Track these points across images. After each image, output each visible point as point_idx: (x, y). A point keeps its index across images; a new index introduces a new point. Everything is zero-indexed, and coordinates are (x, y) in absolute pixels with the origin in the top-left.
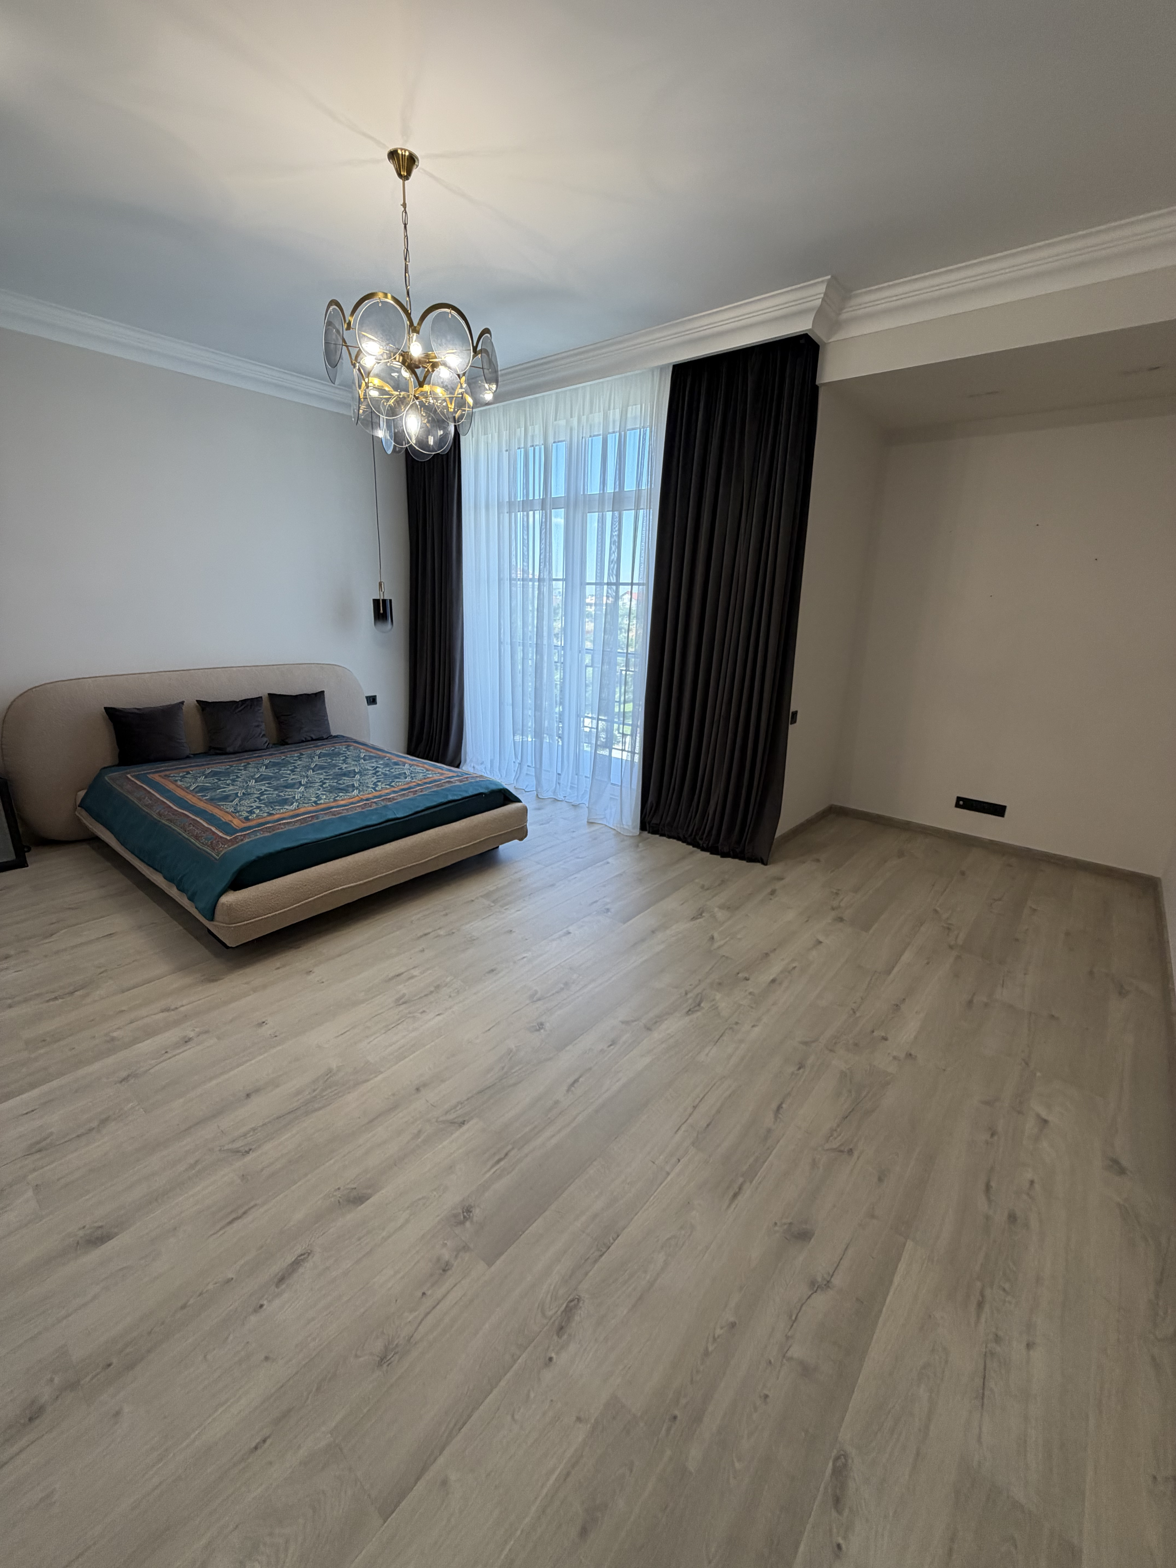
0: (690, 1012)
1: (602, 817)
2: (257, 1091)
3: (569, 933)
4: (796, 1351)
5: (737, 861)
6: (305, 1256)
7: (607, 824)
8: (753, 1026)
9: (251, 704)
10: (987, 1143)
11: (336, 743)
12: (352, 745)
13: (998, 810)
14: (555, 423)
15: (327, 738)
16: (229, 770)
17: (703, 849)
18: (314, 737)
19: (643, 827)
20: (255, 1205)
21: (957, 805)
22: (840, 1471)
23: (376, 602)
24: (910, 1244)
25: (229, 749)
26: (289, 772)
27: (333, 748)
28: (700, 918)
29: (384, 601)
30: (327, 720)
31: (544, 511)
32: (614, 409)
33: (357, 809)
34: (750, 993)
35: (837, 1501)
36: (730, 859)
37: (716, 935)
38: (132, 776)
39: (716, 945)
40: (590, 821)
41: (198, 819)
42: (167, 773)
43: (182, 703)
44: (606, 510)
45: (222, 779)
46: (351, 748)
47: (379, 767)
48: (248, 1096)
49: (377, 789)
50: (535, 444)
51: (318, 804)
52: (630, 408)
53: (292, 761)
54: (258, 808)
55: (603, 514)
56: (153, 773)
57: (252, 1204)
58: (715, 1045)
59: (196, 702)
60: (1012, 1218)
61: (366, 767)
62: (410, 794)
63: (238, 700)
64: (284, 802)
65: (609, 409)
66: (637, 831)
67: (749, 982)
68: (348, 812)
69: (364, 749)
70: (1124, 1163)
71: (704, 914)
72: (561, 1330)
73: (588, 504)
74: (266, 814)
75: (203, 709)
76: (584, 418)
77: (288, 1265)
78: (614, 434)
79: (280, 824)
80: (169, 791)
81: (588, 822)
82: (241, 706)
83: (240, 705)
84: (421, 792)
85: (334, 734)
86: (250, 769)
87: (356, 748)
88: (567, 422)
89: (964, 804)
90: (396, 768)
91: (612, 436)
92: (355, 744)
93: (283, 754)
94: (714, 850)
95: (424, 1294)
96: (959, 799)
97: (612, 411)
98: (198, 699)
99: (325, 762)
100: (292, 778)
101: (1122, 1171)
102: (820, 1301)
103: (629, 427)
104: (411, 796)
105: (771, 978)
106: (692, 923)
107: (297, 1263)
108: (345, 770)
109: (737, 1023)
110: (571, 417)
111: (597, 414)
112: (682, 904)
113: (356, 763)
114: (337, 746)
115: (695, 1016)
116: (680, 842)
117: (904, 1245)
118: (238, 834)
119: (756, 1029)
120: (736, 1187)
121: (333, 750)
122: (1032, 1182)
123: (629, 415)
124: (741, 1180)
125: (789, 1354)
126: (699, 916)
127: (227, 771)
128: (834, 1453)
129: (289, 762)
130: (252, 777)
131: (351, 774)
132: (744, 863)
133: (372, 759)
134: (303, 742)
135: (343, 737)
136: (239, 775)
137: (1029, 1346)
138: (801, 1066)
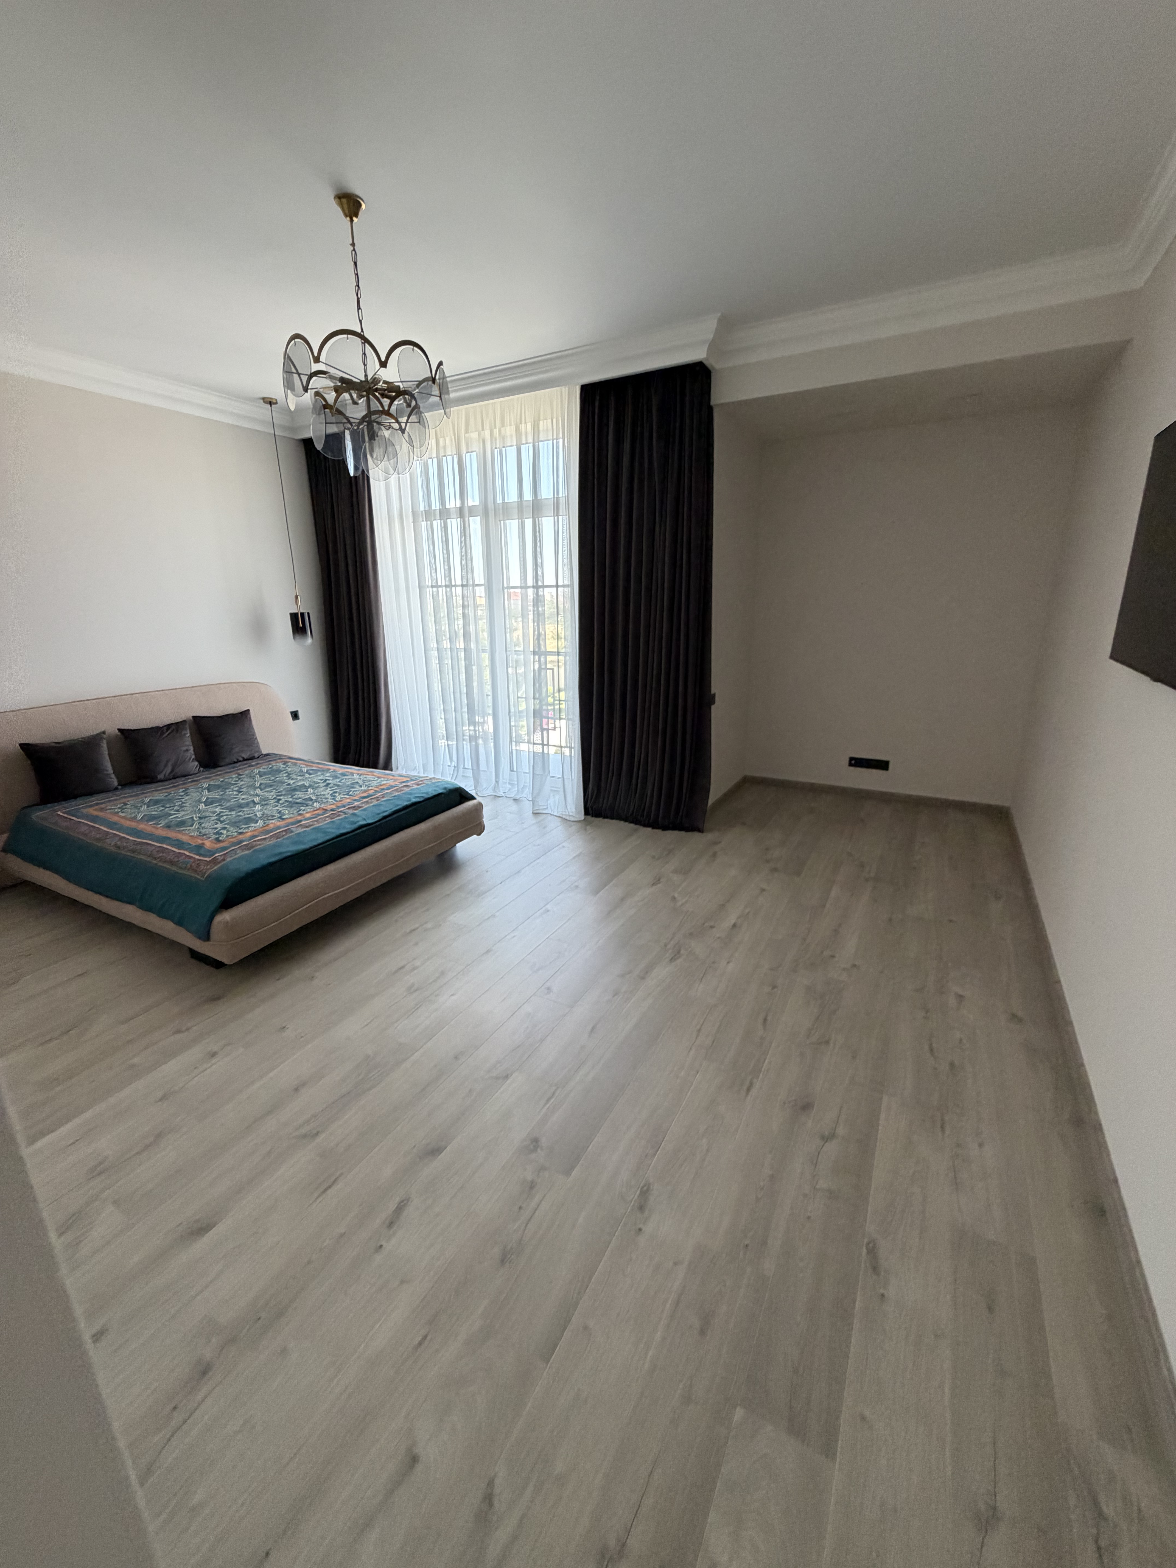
0: (673, 960)
1: (545, 807)
2: (303, 1084)
3: (548, 911)
4: (823, 1184)
5: (676, 832)
6: (405, 1202)
7: (552, 813)
8: (728, 963)
9: (175, 728)
10: (925, 1018)
11: (271, 761)
12: (289, 762)
13: (883, 765)
14: (467, 435)
15: (258, 757)
16: (168, 797)
17: (645, 826)
18: (245, 757)
19: (587, 812)
20: (342, 1174)
21: (850, 765)
22: (872, 1251)
23: (294, 617)
24: (885, 1099)
25: (161, 777)
26: (235, 793)
27: (270, 766)
28: (659, 883)
29: (302, 614)
30: (256, 738)
31: (462, 519)
32: (525, 423)
33: (327, 819)
34: (719, 938)
35: (875, 1269)
36: (670, 832)
37: (676, 895)
38: (63, 813)
39: (679, 904)
40: (535, 812)
41: (165, 846)
42: (103, 806)
43: (104, 733)
44: (524, 517)
45: (168, 806)
46: (289, 764)
47: (329, 780)
48: (296, 1090)
49: (337, 799)
50: (447, 454)
51: (283, 819)
52: (541, 422)
53: (233, 782)
54: (224, 828)
55: (522, 521)
56: (86, 807)
57: (338, 1174)
58: (701, 982)
59: (117, 731)
60: (952, 1065)
61: (315, 780)
62: (373, 800)
63: (162, 726)
64: (249, 820)
65: (521, 423)
66: (582, 816)
67: (714, 929)
68: (319, 823)
69: (303, 764)
70: (1020, 1014)
71: (661, 880)
72: (641, 1208)
73: (505, 511)
74: (236, 834)
75: (126, 738)
76: (496, 431)
77: (393, 1212)
78: (527, 445)
79: (255, 841)
80: (115, 823)
81: (533, 813)
82: (167, 731)
83: (165, 731)
84: (383, 797)
85: (264, 752)
86: (192, 794)
87: (295, 764)
88: (479, 435)
89: (857, 762)
90: (346, 779)
91: (525, 447)
92: (291, 760)
93: (221, 776)
94: (654, 825)
95: (520, 1208)
96: (851, 759)
97: (523, 425)
98: (119, 728)
99: (269, 780)
100: (242, 798)
101: (1020, 1020)
102: (832, 1148)
103: (541, 439)
104: (375, 802)
105: (732, 924)
106: (654, 887)
107: (400, 1209)
108: (294, 786)
109: (714, 962)
110: (483, 429)
111: (508, 427)
112: (640, 873)
113: (302, 778)
114: (273, 763)
115: (679, 961)
116: (622, 822)
117: (881, 1099)
118: (216, 855)
119: (731, 964)
120: (747, 1084)
121: (271, 768)
122: (961, 1040)
123: (541, 428)
124: (750, 1078)
125: (818, 1187)
126: (658, 882)
127: (167, 798)
128: (866, 1241)
129: (230, 783)
130: (200, 801)
131: (304, 788)
132: (683, 833)
133: (317, 773)
134: (235, 763)
135: (275, 754)
136: (183, 800)
137: (981, 1145)
138: (774, 987)
